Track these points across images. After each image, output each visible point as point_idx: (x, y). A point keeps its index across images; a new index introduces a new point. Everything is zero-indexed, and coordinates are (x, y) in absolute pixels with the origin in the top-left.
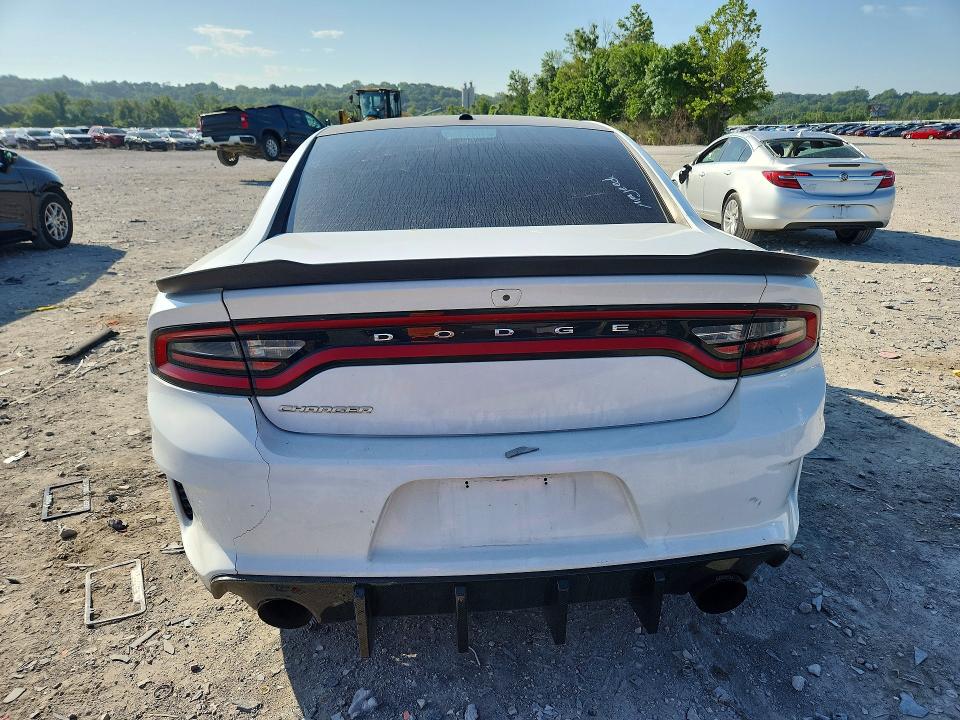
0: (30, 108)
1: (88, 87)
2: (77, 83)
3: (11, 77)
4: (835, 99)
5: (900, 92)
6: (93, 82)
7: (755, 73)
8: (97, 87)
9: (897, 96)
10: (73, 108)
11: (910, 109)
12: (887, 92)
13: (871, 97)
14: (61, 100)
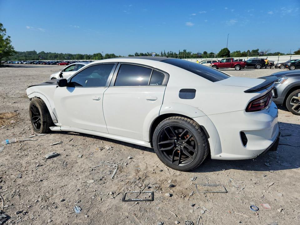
4: (27, 53)
5: (46, 52)
7: (8, 43)
9: (45, 53)
11: (50, 57)
12: (42, 52)
13: (38, 53)
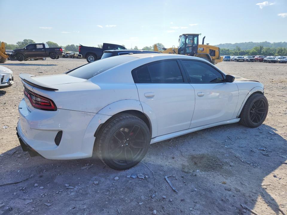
0: (252, 50)
1: (272, 44)
2: (269, 43)
3: (251, 42)
6: (274, 43)
8: (275, 44)
10: (264, 50)
14: (261, 48)
